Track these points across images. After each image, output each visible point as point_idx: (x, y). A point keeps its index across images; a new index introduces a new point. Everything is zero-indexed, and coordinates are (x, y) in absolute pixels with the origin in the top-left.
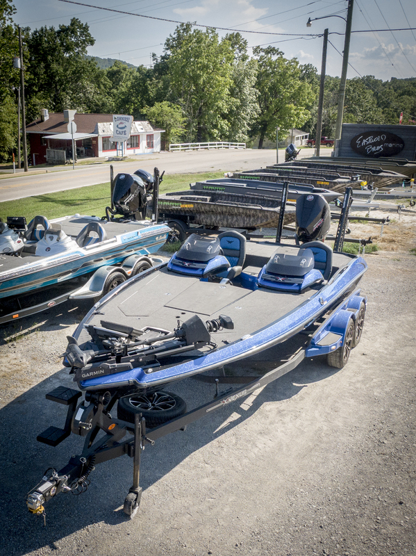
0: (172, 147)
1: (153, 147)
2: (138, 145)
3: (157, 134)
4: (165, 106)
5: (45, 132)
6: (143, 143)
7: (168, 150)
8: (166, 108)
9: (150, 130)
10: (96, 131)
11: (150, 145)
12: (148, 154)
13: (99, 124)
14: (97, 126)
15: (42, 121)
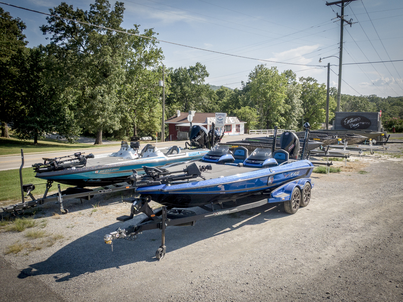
0: (251, 132)
1: (239, 131)
2: (231, 131)
3: (242, 125)
4: (247, 109)
5: (177, 123)
6: (234, 129)
7: (248, 133)
8: (248, 110)
9: (238, 122)
10: (206, 122)
11: (238, 130)
12: (236, 135)
13: (208, 118)
14: (207, 119)
15: (176, 117)
